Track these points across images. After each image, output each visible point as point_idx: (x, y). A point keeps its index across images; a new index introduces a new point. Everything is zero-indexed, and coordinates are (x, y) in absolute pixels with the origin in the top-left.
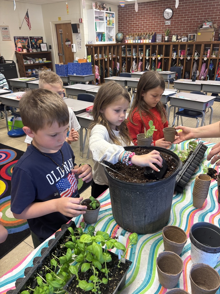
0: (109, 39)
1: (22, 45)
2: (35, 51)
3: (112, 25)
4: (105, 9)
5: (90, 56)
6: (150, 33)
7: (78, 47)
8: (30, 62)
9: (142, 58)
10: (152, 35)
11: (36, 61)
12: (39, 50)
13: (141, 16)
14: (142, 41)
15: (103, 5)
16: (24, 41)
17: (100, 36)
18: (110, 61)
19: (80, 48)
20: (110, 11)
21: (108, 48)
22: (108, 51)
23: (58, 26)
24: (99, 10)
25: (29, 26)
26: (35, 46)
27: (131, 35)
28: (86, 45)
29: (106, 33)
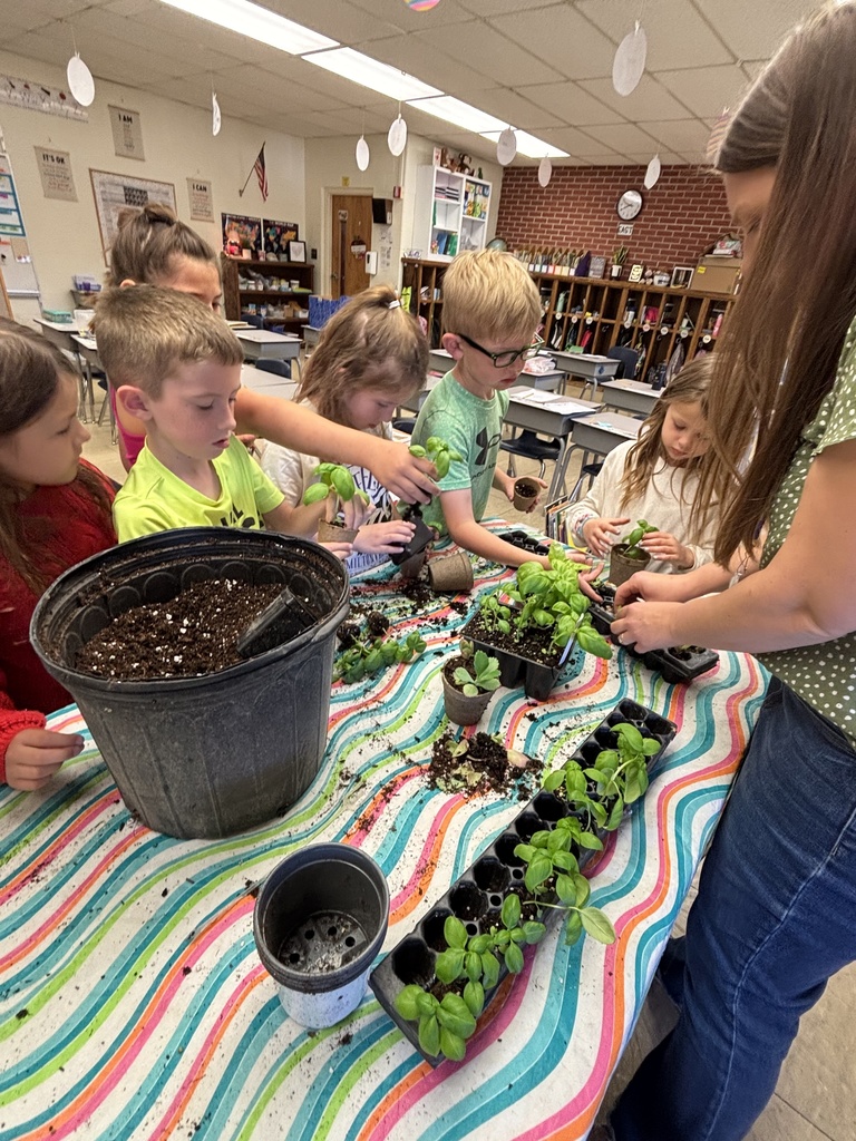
1: (241, 239)
2: (272, 258)
3: (480, 216)
4: (467, 171)
5: (409, 290)
6: (574, 251)
7: (383, 262)
8: (256, 284)
9: (546, 314)
10: (579, 255)
11: (271, 285)
12: (283, 258)
13: (560, 204)
14: (551, 271)
15: (463, 159)
16: (247, 228)
17: (445, 240)
19: (388, 264)
20: (480, 177)
23: (338, 201)
24: (448, 171)
25: (262, 189)
26: (276, 246)
27: (527, 249)
28: (404, 260)
29: (459, 235)
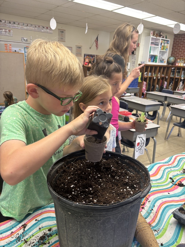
0: (161, 61)
1: (89, 61)
3: (166, 50)
4: (162, 37)
7: (132, 65)
15: (160, 33)
16: (91, 58)
17: (153, 58)
18: (158, 79)
19: (134, 66)
20: (166, 38)
21: (158, 68)
22: (157, 70)
24: (155, 37)
25: (96, 46)
27: (182, 59)
29: (158, 56)
